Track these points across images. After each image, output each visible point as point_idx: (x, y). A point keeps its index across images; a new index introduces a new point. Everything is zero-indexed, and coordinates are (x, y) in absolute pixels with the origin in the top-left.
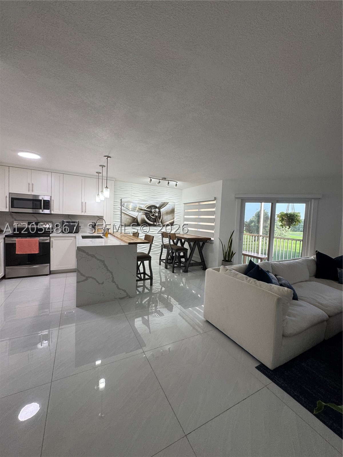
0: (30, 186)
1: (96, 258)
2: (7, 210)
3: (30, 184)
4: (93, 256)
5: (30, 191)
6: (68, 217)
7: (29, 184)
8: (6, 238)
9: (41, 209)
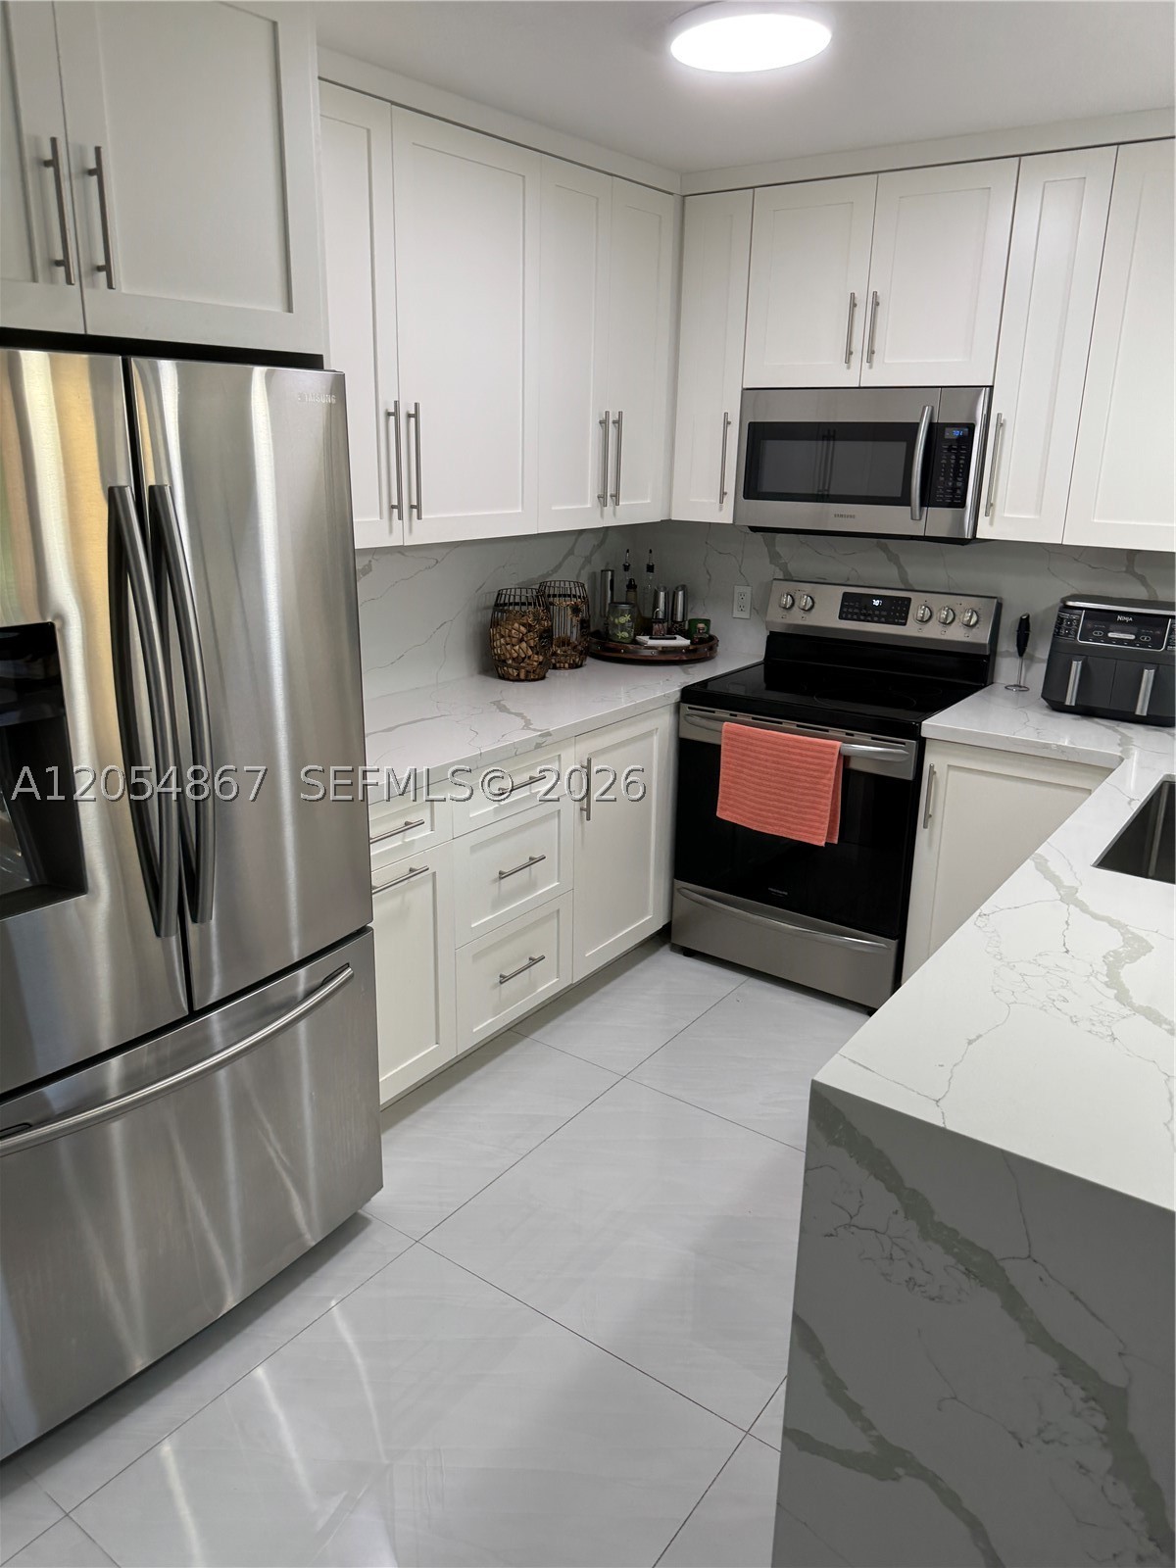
0: (859, 312)
1: (1013, 1302)
2: (725, 516)
3: (860, 299)
4: (983, 1269)
5: (855, 359)
6: (1130, 564)
7: (853, 305)
8: (685, 707)
9: (904, 500)
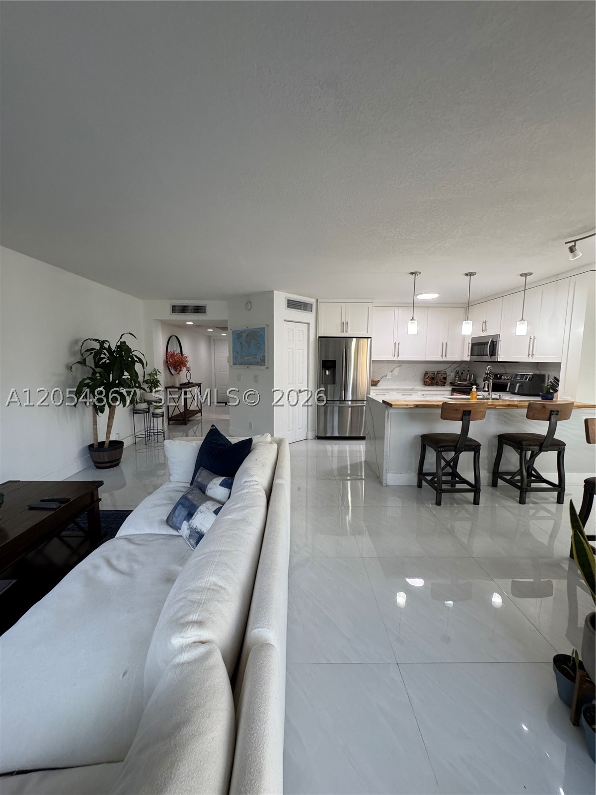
0: (484, 324)
3: (484, 321)
6: (537, 366)
9: (487, 355)
